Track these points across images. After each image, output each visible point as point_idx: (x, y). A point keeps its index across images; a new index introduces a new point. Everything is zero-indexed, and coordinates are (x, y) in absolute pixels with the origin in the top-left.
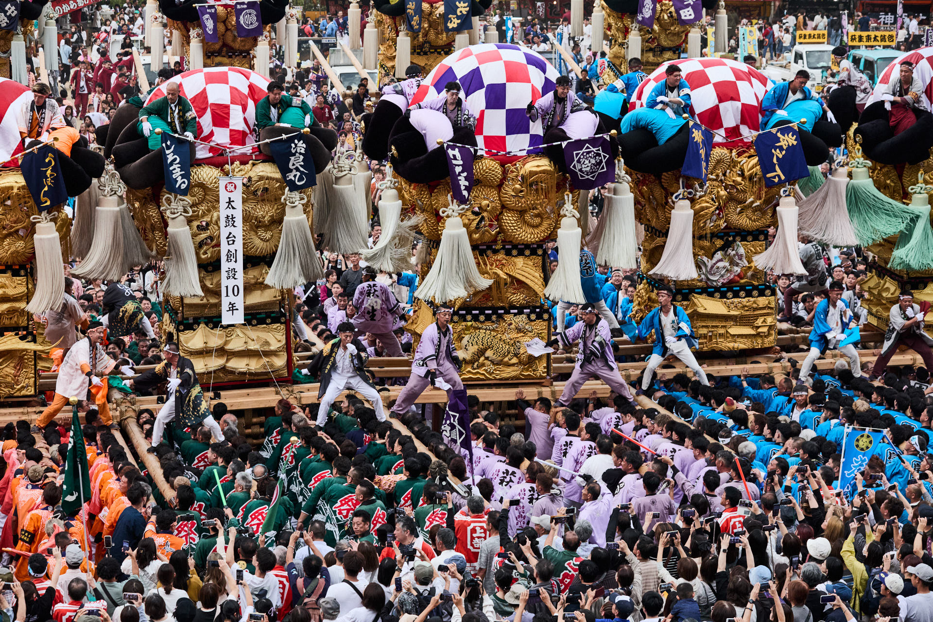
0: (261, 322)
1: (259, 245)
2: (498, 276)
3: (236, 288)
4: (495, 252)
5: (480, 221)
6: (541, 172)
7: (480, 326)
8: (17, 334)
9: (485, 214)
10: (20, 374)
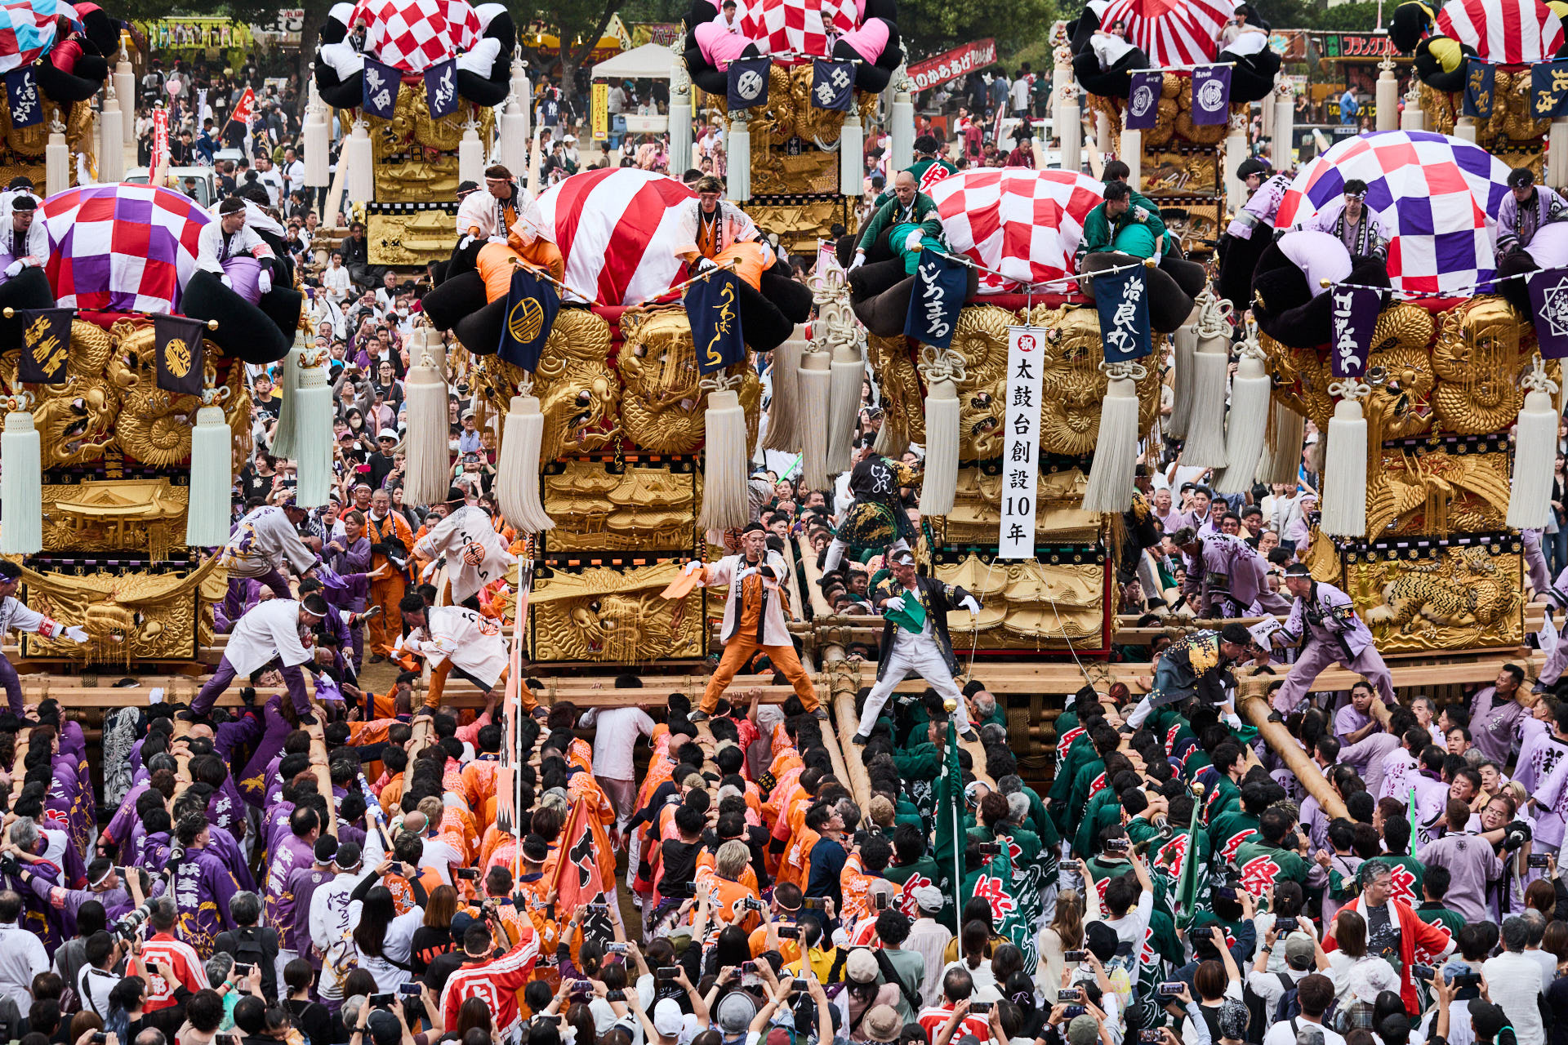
1: (1068, 437)
2: (1436, 487)
3: (1024, 502)
4: (1431, 449)
5: (1401, 403)
6: (1494, 322)
7: (1411, 566)
8: (675, 561)
9: (1408, 392)
10: (681, 623)
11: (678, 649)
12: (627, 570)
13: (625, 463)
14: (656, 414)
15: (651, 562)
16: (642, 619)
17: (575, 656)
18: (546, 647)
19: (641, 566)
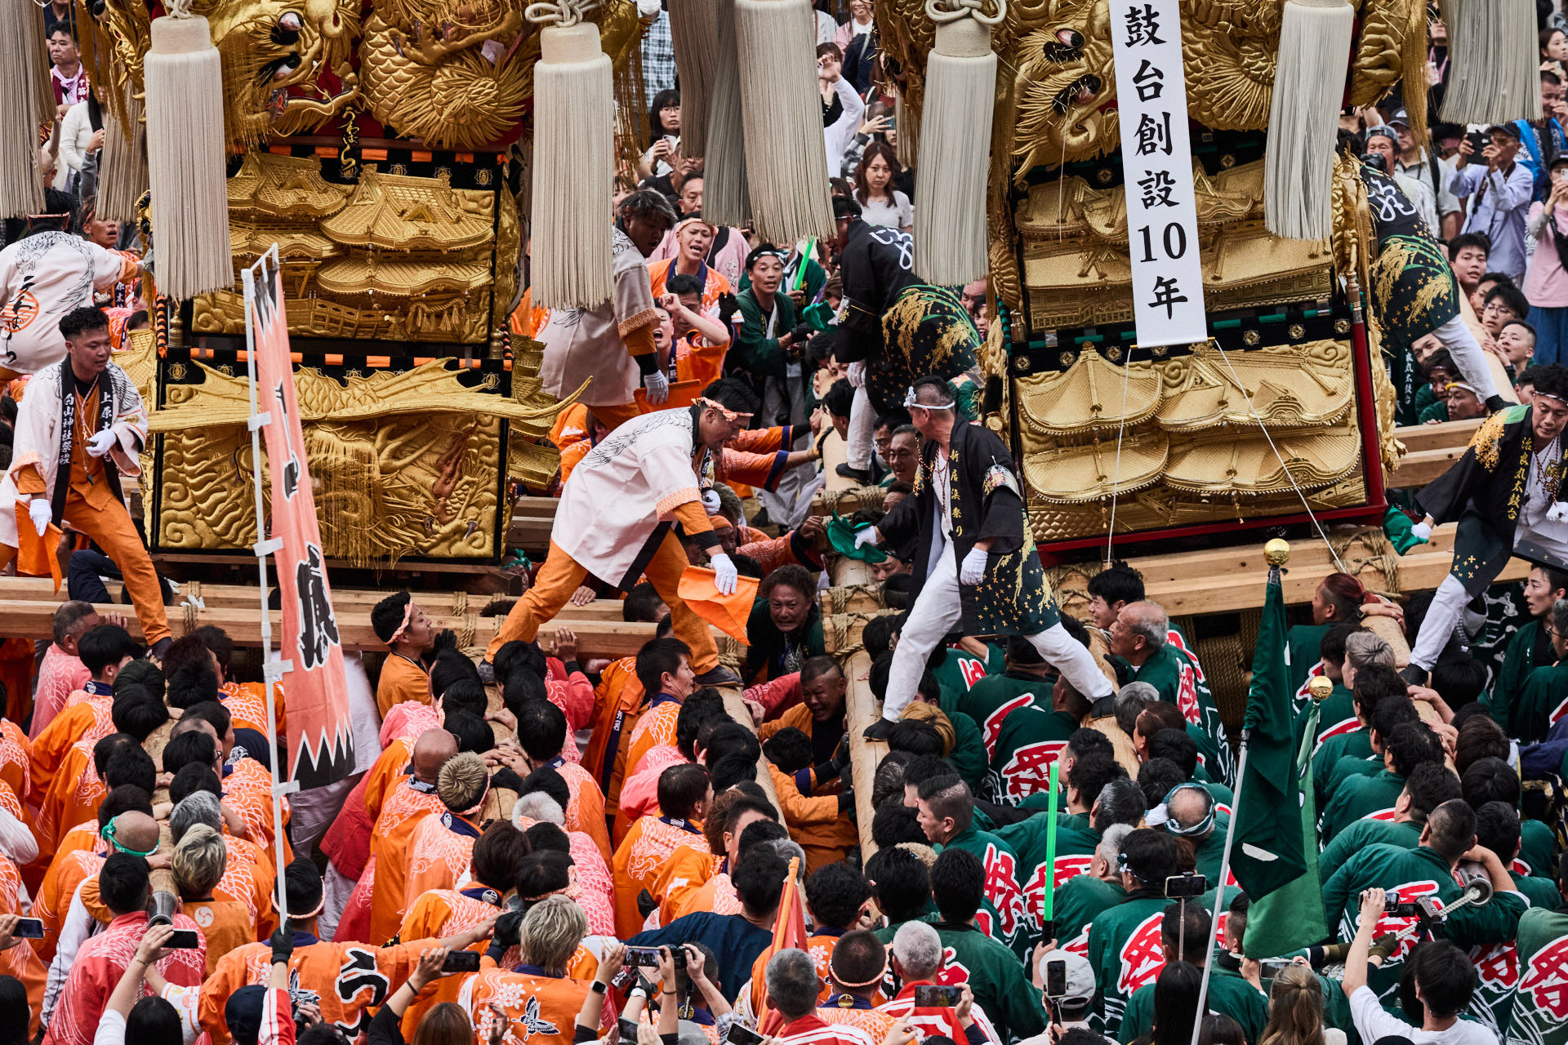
0: (1274, 335)
1: (1247, 97)
3: (1174, 234)
8: (451, 366)
10: (453, 489)
11: (444, 538)
12: (353, 376)
13: (361, 162)
14: (430, 68)
15: (402, 362)
16: (376, 475)
17: (238, 542)
18: (182, 521)
19: (381, 369)
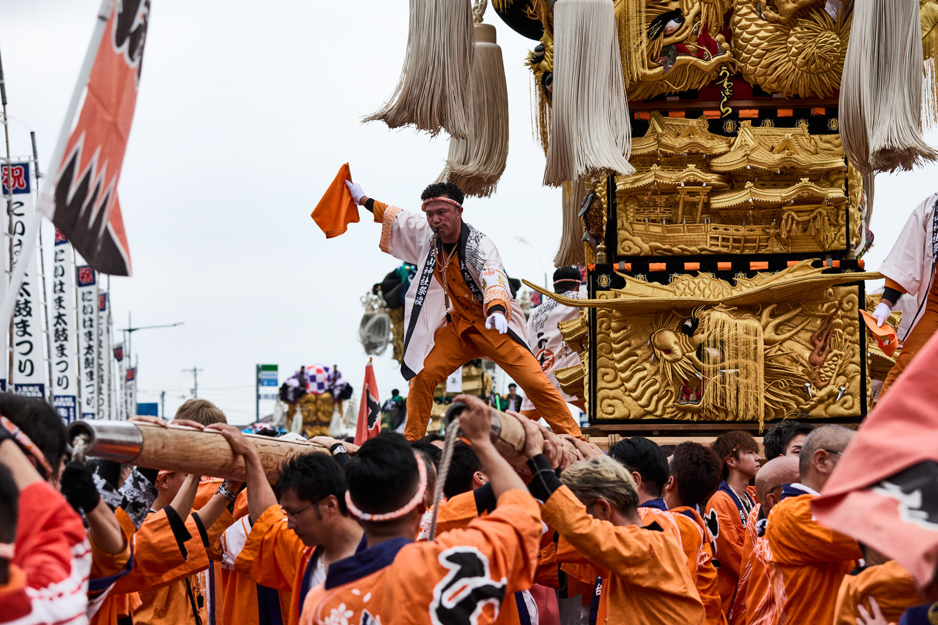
8: (816, 265)
10: (825, 360)
11: (821, 401)
14: (785, 28)
15: (777, 265)
16: (762, 346)
17: (658, 413)
18: (614, 398)
19: (762, 271)
